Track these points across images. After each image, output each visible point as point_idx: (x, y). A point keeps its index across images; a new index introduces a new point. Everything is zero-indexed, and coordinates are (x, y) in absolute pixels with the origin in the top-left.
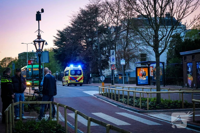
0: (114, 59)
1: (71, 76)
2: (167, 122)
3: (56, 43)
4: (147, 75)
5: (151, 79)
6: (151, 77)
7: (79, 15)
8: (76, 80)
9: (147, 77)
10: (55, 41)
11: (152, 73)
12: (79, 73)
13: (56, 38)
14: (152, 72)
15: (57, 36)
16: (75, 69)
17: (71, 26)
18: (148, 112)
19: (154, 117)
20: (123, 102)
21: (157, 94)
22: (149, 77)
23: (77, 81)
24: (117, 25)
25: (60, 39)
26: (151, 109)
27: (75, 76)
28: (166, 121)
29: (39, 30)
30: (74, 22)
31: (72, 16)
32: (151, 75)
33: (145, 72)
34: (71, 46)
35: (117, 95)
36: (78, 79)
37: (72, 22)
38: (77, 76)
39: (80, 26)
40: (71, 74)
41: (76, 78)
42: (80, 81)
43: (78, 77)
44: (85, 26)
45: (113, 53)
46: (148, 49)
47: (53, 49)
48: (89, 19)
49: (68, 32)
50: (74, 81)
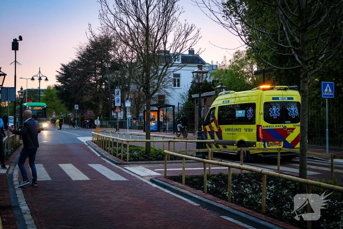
0: (119, 101)
1: (265, 125)
2: (138, 177)
3: (60, 79)
4: (156, 120)
5: (161, 124)
6: (161, 122)
7: (88, 46)
8: (286, 143)
9: (157, 122)
10: (57, 76)
11: (162, 118)
13: (60, 73)
14: (161, 116)
15: (61, 71)
17: (78, 59)
18: (126, 164)
19: (128, 170)
20: (109, 151)
21: (147, 142)
22: (159, 123)
24: (132, 60)
25: (64, 74)
26: (132, 161)
28: (138, 175)
29: (15, 61)
30: (82, 56)
31: (78, 48)
32: (161, 120)
33: (154, 116)
34: (75, 84)
35: (111, 143)
36: (290, 139)
37: (79, 55)
38: (289, 125)
39: (89, 60)
40: (265, 120)
41: (284, 133)
43: (293, 129)
44: (95, 61)
45: (118, 93)
46: (166, 90)
47: (56, 86)
48: (99, 52)
49: (74, 67)
50: (279, 144)
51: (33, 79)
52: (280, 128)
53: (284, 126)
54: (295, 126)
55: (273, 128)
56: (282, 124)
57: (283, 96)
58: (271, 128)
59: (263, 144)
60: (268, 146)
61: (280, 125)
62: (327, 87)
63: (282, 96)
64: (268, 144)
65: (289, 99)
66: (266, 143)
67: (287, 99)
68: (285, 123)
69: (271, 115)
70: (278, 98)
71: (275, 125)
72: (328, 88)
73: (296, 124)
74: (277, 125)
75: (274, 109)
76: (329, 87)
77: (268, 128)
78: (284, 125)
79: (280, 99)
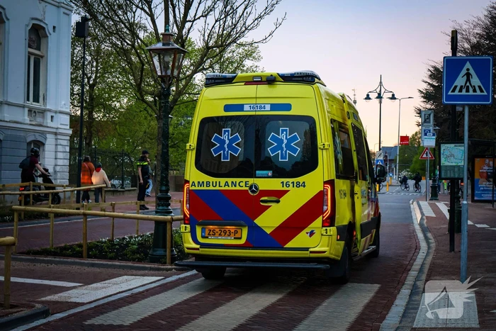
8: (255, 231)
12: (283, 144)
16: (247, 112)
23: (258, 238)
27: (241, 184)
36: (270, 220)
38: (267, 183)
40: (199, 166)
41: (253, 204)
42: (301, 240)
43: (278, 195)
50: (236, 232)
51: (368, 98)
52: (238, 188)
53: (250, 183)
54: (288, 185)
55: (217, 188)
56: (244, 180)
57: (259, 101)
58: (211, 188)
59: (189, 229)
60: (203, 237)
61: (238, 180)
62: (464, 71)
63: (253, 101)
64: (203, 230)
65: (274, 107)
66: (199, 230)
67: (268, 107)
68: (253, 176)
69: (216, 151)
70: (240, 107)
71: (223, 181)
72: (468, 75)
73: (291, 180)
74: (230, 180)
75: (226, 137)
76: (472, 71)
77: (205, 188)
78: (251, 181)
79: (246, 108)
